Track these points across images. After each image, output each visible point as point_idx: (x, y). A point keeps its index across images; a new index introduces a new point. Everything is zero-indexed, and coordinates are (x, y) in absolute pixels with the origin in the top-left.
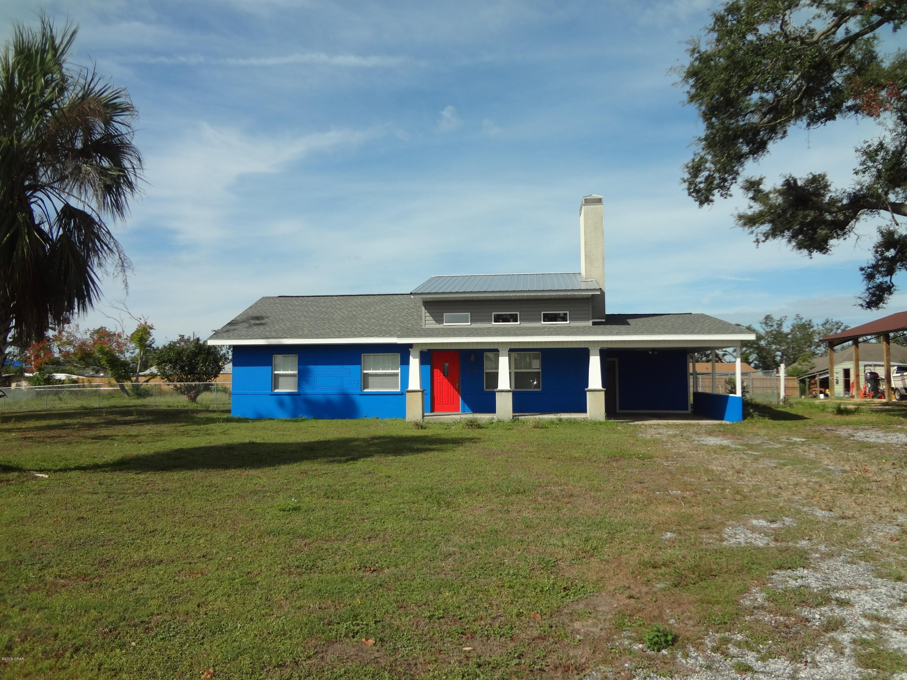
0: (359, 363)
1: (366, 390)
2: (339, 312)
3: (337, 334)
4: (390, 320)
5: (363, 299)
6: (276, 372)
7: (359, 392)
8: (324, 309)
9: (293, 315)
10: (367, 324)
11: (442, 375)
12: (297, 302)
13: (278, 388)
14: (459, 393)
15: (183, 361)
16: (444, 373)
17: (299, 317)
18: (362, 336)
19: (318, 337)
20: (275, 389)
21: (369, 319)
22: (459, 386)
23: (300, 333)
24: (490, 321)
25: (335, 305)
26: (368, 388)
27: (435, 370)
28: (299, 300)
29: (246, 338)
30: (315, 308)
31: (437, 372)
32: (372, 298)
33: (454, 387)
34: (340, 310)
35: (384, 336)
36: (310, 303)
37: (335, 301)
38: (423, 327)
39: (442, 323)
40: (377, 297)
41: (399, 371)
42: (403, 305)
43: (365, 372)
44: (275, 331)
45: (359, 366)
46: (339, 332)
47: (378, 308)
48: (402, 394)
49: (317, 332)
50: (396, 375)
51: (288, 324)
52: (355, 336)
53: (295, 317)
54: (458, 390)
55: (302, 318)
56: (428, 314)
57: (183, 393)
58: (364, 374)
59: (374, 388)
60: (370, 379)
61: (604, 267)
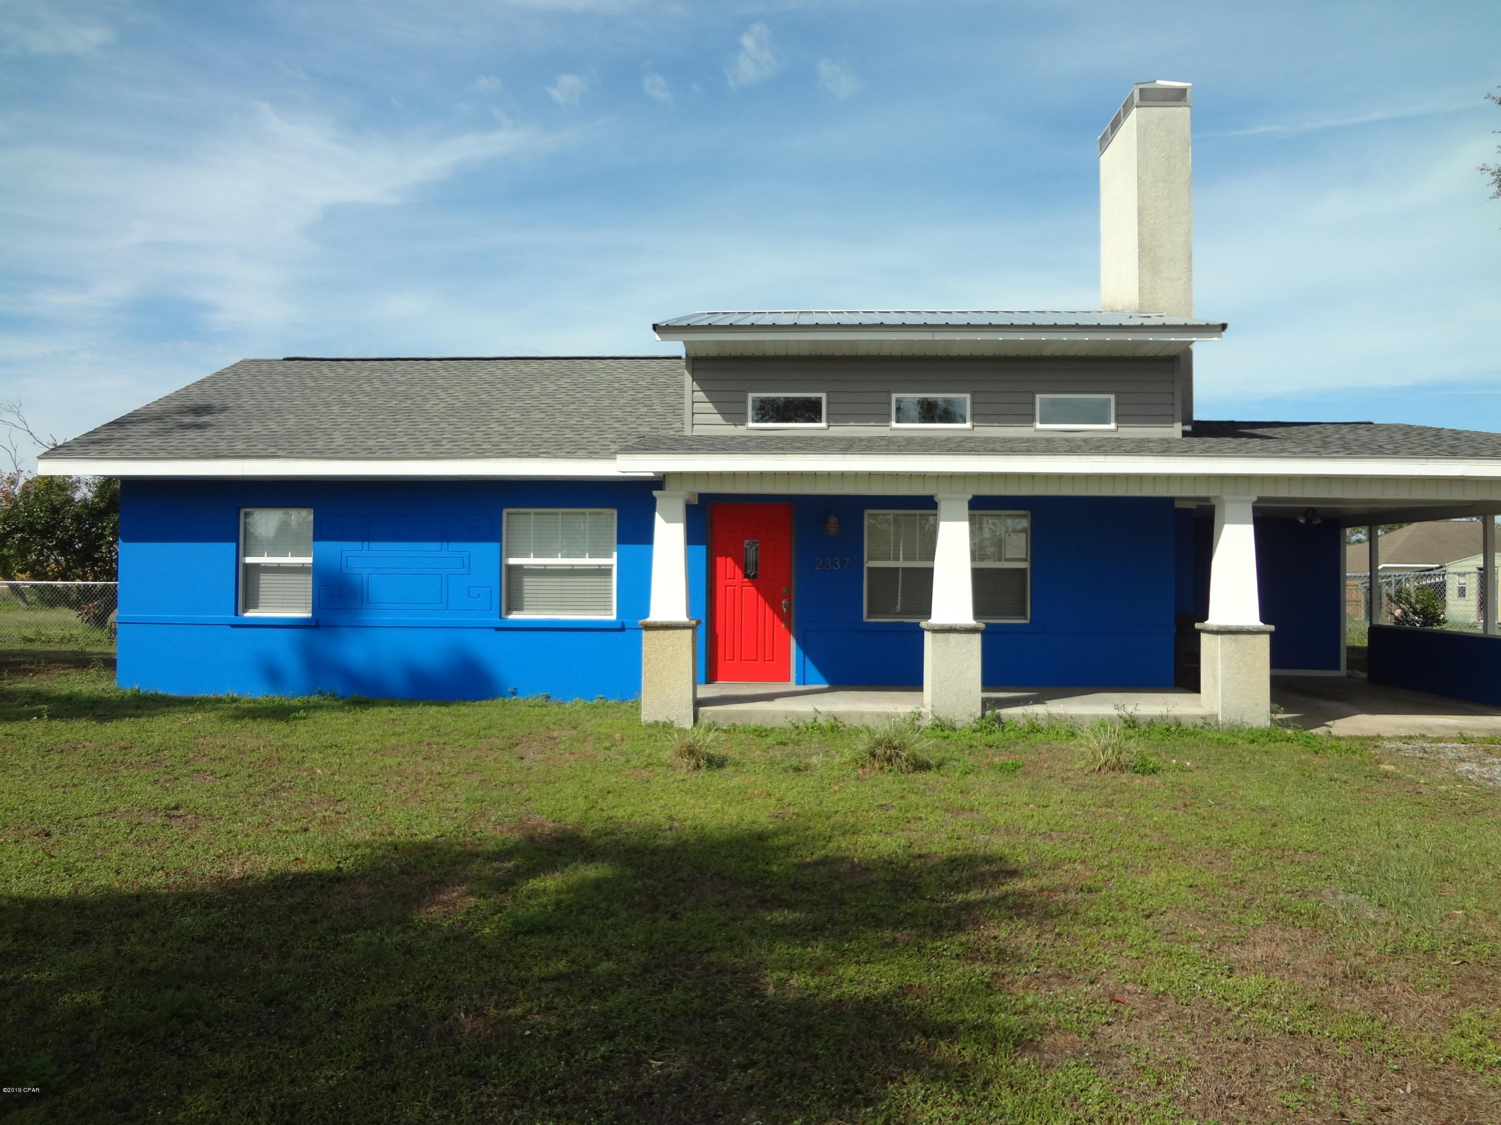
0: (492, 534)
1: (515, 616)
2: (443, 395)
3: (428, 447)
4: (585, 416)
5: (510, 367)
6: (249, 560)
7: (494, 620)
8: (403, 388)
9: (314, 400)
10: (520, 423)
11: (739, 573)
12: (334, 371)
13: (255, 606)
14: (789, 628)
15: (66, 529)
16: (745, 568)
17: (328, 405)
18: (505, 454)
19: (370, 455)
20: (246, 608)
21: (526, 411)
22: (789, 610)
23: (320, 445)
24: (884, 418)
25: (432, 379)
26: (520, 608)
27: (720, 561)
28: (339, 368)
29: (154, 456)
30: (377, 384)
31: (726, 565)
32: (534, 364)
33: (776, 609)
34: (445, 389)
35: (570, 455)
36: (366, 373)
37: (435, 370)
38: (687, 432)
39: (743, 422)
40: (547, 364)
41: (612, 561)
42: (619, 380)
43: (512, 561)
44: (248, 439)
45: (493, 547)
46: (437, 443)
47: (552, 387)
48: (622, 629)
49: (371, 443)
50: (604, 572)
51: (292, 421)
52: (481, 454)
53: (314, 406)
54: (786, 618)
55: (336, 409)
56: (701, 395)
57: (71, 605)
58: (510, 568)
59: (537, 608)
60: (529, 583)
61: (1190, 279)
